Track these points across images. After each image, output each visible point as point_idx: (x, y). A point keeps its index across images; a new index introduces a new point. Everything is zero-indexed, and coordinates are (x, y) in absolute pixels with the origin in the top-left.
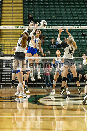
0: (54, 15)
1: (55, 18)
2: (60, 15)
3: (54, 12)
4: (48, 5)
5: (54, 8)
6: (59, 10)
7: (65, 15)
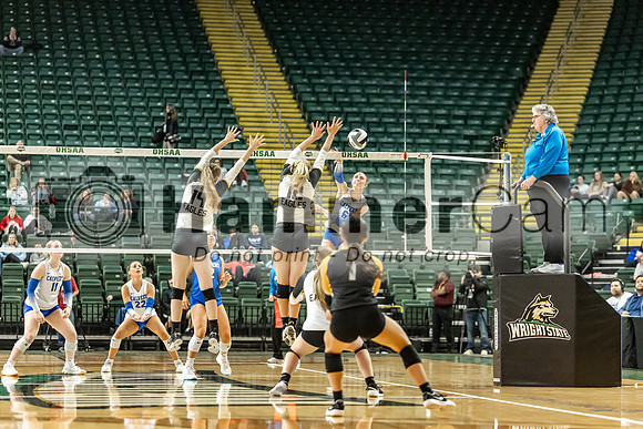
0: (90, 112)
1: (92, 122)
2: (108, 113)
3: (88, 102)
4: (68, 78)
5: (88, 88)
6: (107, 98)
7: (126, 113)
